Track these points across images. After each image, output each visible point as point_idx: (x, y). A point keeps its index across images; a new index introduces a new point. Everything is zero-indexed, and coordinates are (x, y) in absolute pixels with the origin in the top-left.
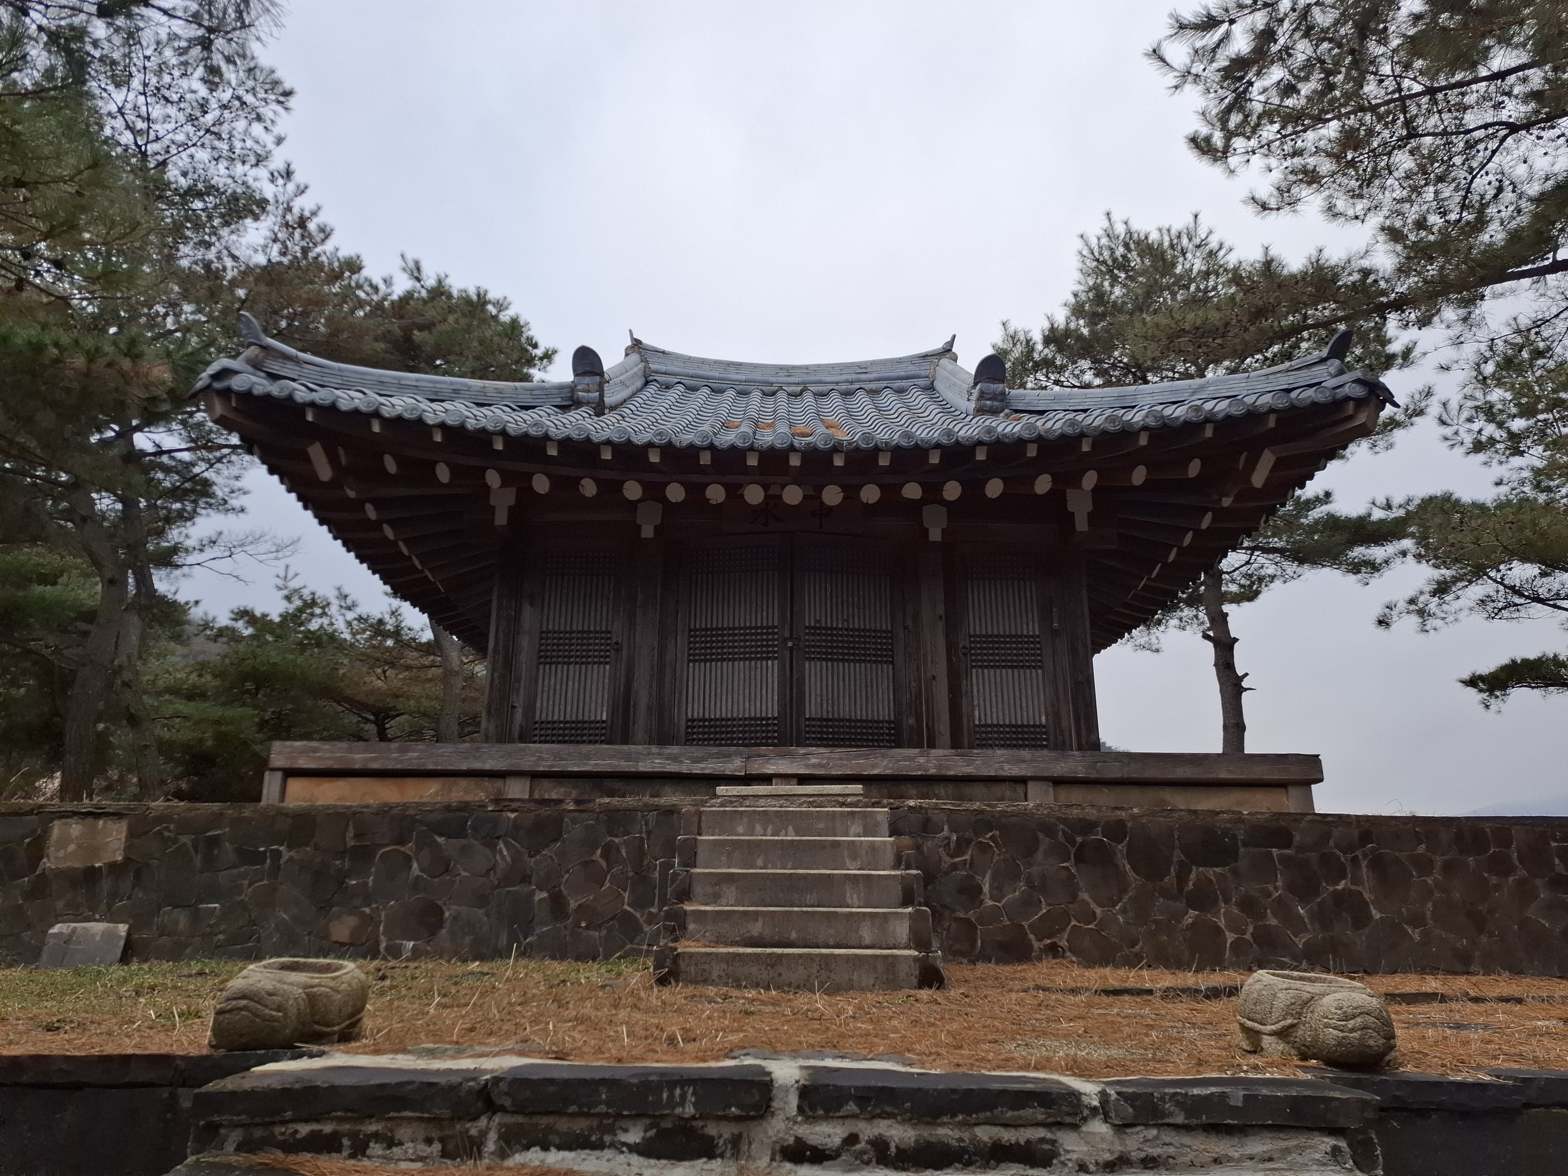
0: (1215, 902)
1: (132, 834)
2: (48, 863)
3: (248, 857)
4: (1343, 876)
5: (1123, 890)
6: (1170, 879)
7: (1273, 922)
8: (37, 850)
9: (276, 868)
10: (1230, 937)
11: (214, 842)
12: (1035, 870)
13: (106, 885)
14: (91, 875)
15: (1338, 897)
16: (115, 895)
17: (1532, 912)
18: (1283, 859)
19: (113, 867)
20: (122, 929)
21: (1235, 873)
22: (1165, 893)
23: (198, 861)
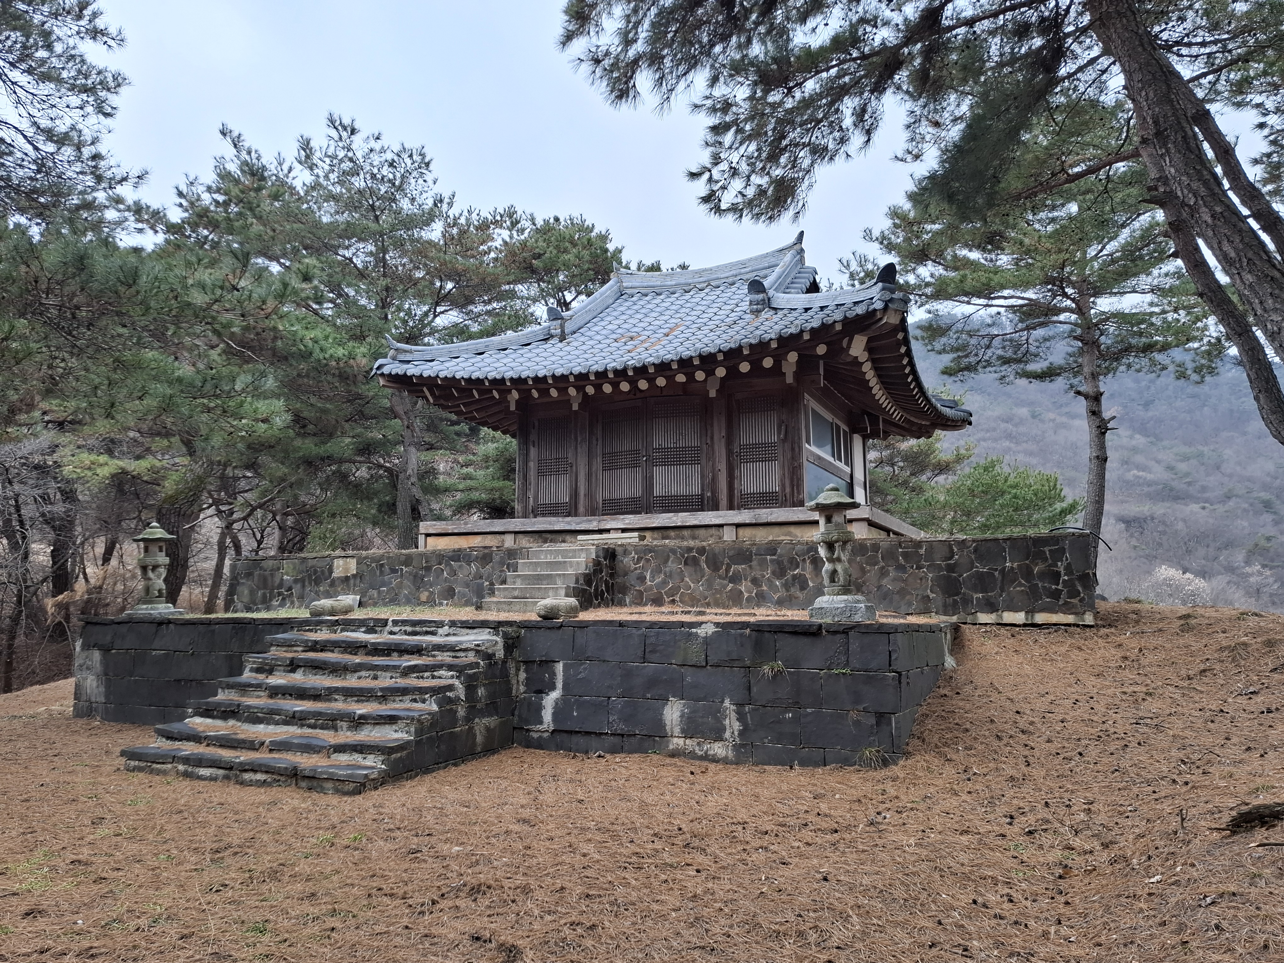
0: (740, 580)
1: (358, 563)
2: (334, 575)
3: (394, 571)
4: (797, 567)
5: (702, 577)
6: (722, 571)
7: (765, 588)
8: (331, 571)
9: (402, 575)
10: (746, 595)
11: (382, 565)
12: (667, 569)
13: (352, 582)
14: (347, 579)
15: (794, 577)
16: (355, 585)
17: (884, 582)
18: (772, 561)
19: (353, 575)
20: (358, 597)
21: (750, 567)
22: (720, 577)
23: (378, 573)
